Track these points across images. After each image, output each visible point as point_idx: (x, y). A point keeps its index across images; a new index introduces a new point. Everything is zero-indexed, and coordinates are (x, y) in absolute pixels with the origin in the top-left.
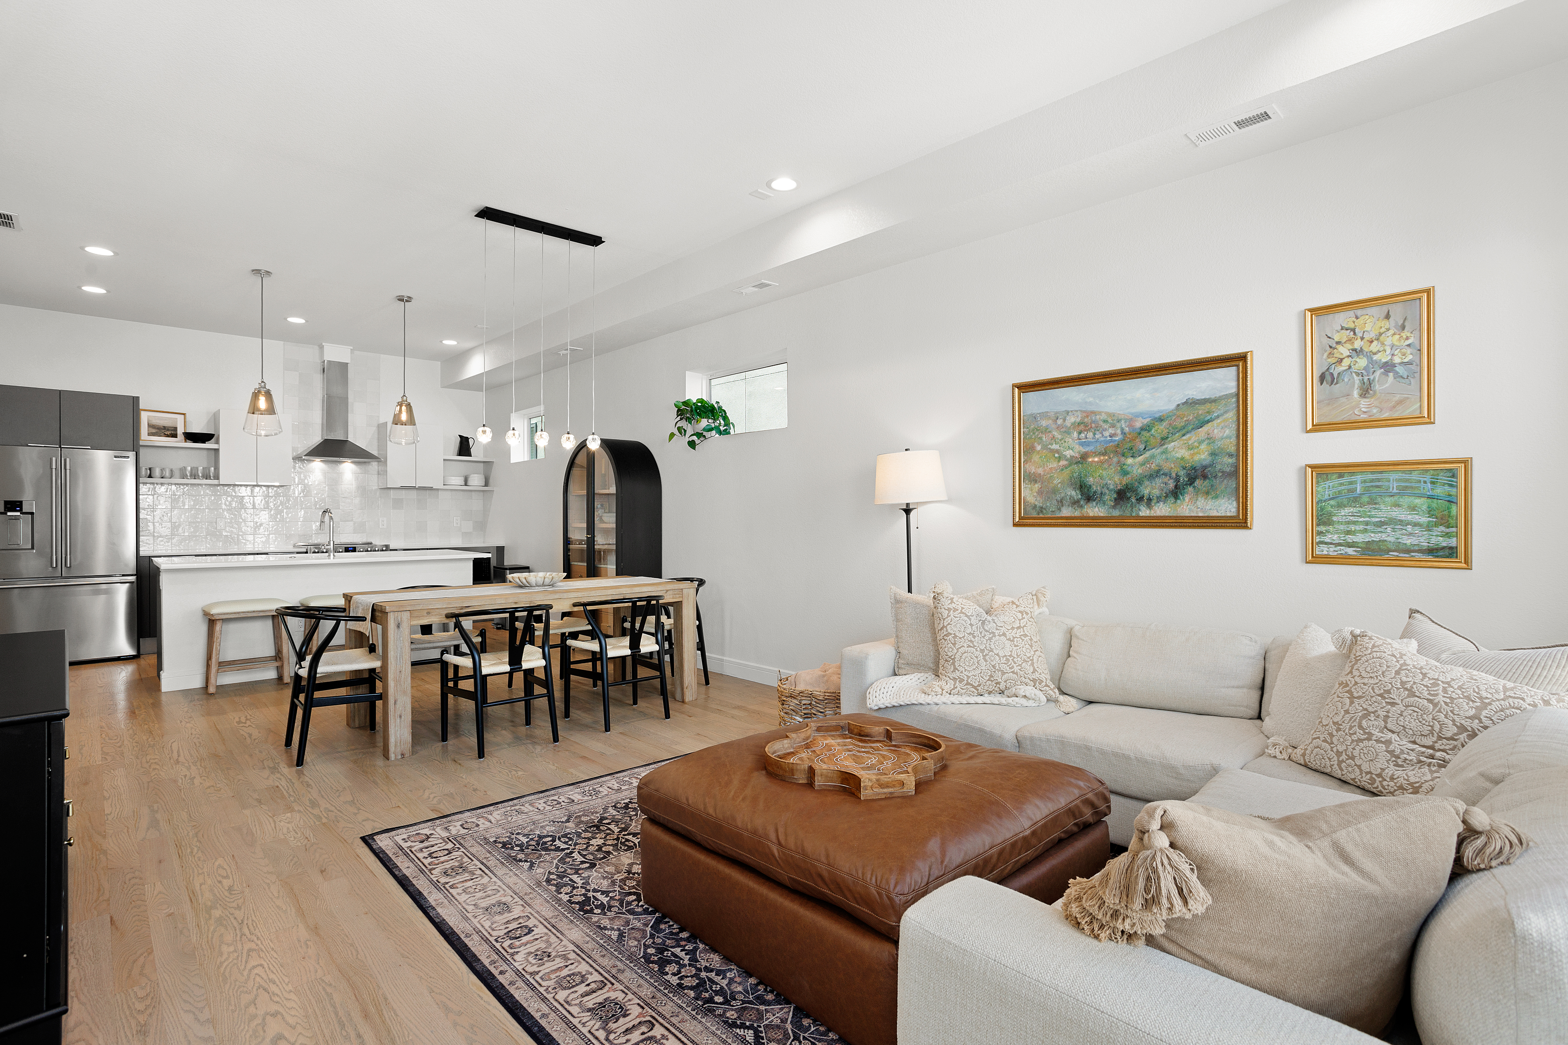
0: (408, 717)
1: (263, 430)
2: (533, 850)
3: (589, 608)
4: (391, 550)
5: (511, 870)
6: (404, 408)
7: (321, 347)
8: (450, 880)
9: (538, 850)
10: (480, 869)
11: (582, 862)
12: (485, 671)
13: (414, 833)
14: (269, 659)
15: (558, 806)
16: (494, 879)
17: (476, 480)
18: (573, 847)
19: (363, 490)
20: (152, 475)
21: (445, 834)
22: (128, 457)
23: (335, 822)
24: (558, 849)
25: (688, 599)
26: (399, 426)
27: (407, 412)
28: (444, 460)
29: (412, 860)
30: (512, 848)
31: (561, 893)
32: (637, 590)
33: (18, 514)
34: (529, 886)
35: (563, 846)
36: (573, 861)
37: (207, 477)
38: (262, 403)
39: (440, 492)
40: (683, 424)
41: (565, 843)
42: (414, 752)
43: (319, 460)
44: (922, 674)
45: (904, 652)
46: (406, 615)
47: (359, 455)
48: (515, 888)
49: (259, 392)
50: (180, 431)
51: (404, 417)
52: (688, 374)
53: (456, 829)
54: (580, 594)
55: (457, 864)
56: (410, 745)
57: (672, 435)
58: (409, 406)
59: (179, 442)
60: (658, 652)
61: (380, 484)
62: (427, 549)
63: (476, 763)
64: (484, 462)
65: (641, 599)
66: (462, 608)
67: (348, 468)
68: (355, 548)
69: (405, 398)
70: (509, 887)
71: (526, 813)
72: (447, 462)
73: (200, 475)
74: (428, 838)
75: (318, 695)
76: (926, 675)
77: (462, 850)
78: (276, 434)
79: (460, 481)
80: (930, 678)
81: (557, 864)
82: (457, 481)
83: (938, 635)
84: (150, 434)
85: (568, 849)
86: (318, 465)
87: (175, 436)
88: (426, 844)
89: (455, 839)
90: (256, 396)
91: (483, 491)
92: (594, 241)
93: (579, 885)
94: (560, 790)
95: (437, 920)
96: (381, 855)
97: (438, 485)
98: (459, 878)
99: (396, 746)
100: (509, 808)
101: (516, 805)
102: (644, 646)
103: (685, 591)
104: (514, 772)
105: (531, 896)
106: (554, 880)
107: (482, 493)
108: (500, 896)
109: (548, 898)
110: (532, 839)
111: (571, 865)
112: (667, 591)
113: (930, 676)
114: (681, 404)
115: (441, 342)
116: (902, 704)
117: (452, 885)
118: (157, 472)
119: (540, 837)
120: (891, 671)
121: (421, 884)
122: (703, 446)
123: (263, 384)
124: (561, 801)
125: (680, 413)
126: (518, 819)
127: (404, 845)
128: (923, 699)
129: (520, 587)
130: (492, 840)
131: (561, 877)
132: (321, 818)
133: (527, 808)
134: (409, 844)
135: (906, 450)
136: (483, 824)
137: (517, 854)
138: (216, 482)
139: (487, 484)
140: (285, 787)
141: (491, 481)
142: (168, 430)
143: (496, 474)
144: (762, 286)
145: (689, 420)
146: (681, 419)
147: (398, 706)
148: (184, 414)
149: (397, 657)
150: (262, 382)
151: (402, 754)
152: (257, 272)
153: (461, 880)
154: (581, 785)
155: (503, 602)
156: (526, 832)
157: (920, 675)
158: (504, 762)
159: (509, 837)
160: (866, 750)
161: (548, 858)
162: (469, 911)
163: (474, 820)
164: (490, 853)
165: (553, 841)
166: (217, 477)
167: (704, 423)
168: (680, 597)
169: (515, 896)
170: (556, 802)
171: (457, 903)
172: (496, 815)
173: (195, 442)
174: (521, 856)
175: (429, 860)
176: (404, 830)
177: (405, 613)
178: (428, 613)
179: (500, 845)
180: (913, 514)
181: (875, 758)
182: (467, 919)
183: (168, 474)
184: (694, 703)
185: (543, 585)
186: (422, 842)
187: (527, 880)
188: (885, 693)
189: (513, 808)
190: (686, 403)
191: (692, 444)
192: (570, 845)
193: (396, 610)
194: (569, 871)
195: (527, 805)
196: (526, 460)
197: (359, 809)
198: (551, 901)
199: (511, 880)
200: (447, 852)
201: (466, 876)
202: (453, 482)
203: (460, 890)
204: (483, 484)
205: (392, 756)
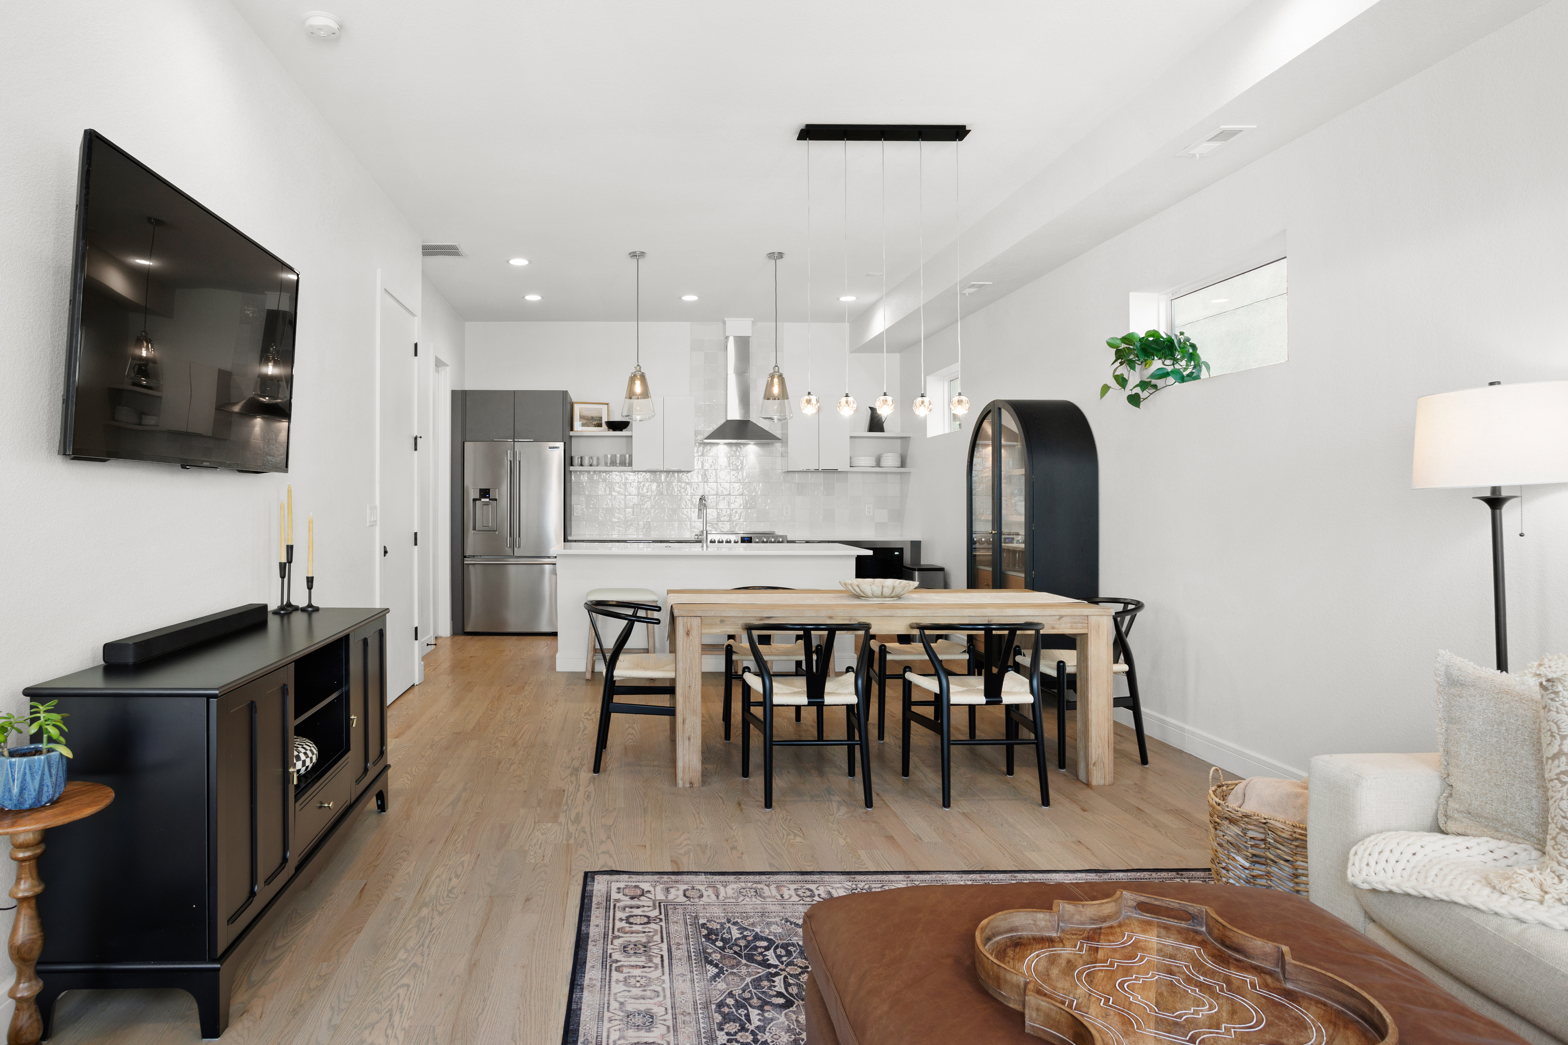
0: (697, 742)
1: (639, 415)
2: (735, 953)
3: (927, 632)
4: (789, 542)
5: (692, 972)
6: (776, 380)
7: (724, 323)
8: (623, 959)
9: (740, 956)
10: (662, 957)
11: (779, 995)
12: (776, 700)
13: (634, 884)
14: (642, 651)
15: (808, 899)
16: (666, 977)
17: (890, 460)
18: (783, 967)
19: (765, 474)
20: (583, 464)
21: (660, 896)
22: (558, 448)
23: (579, 846)
24: (765, 964)
25: (1098, 632)
26: (771, 401)
27: (779, 385)
28: (851, 437)
29: (607, 918)
30: (713, 942)
31: (722, 1030)
32: (1010, 612)
33: (488, 500)
34: (695, 1003)
35: (773, 961)
36: (769, 988)
37: (623, 463)
38: (638, 388)
39: (849, 475)
40: (1123, 370)
41: (779, 957)
42: (704, 782)
43: (752, 443)
44: (1502, 843)
45: (1461, 787)
46: (696, 622)
47: (762, 436)
48: (678, 998)
49: (635, 376)
50: (605, 419)
51: (776, 390)
52: (1134, 297)
53: (676, 894)
54: (920, 613)
55: (644, 940)
56: (699, 774)
57: (1105, 389)
58: (781, 377)
59: (604, 431)
60: (1033, 705)
61: (783, 468)
62: (829, 542)
63: (759, 813)
64: (902, 438)
65: (1002, 627)
66: (762, 619)
67: (751, 450)
68: (751, 538)
69: (777, 368)
70: (673, 995)
71: (764, 898)
72: (852, 440)
73: (618, 462)
74: (643, 895)
75: (618, 699)
76: (1514, 847)
77: (663, 923)
78: (650, 418)
79: (871, 461)
80: (1523, 856)
81: (747, 984)
82: (865, 462)
83: (1547, 767)
84: (583, 425)
85: (776, 966)
86: (722, 449)
87: (600, 425)
88: (635, 902)
89: (666, 907)
90: (632, 380)
91: (901, 473)
92: (957, 133)
93: (752, 1028)
94: (826, 878)
95: (574, 1006)
96: (586, 901)
97: (844, 466)
98: (634, 960)
99: (684, 772)
100: (749, 885)
101: (759, 882)
102: (1009, 693)
103: (1093, 620)
104: (792, 837)
105: (687, 1018)
106: (728, 1006)
107: (899, 476)
108: (655, 1004)
109: (702, 1031)
110: (744, 937)
111: (764, 993)
112: (1061, 617)
113: (1526, 853)
114: (1119, 342)
115: (838, 299)
116: (1428, 894)
117: (619, 967)
118: (586, 461)
119: (757, 937)
120: (1428, 820)
121: (593, 952)
122: (1153, 402)
123: (638, 368)
124: (816, 892)
125: (1120, 355)
126: (750, 904)
127: (614, 896)
128: (1481, 897)
129: (858, 597)
130: (701, 921)
131: (739, 1005)
132: (571, 837)
133: (770, 891)
134: (620, 896)
135: (1491, 384)
136: (709, 896)
137: (714, 952)
138: (629, 468)
139: (903, 464)
140: (570, 794)
141: (909, 461)
142: (595, 420)
143: (914, 450)
144: (1225, 135)
145: (1131, 364)
146: (1121, 364)
147: (686, 726)
148: (607, 404)
149: (686, 670)
150: (638, 365)
151: (691, 783)
152: (633, 255)
153: (632, 964)
154: (858, 877)
155: (813, 615)
156: (745, 924)
157: (1493, 844)
158: (790, 819)
159: (722, 925)
160: (1209, 981)
161: (744, 970)
162: (611, 1008)
163: (702, 888)
164: (687, 938)
165: (767, 949)
166: (630, 464)
167: (1157, 364)
168: (1083, 628)
169: (670, 1011)
170: (808, 893)
171: (607, 992)
172: (730, 889)
173: (614, 430)
174: (716, 957)
175: (623, 924)
176: (627, 876)
177: (695, 618)
178: (722, 621)
179: (705, 932)
180: (1508, 512)
181: (1211, 1007)
182: (601, 1018)
183: (595, 462)
184: (1101, 790)
185: (882, 596)
186: (632, 898)
187: (698, 993)
188: (1392, 861)
189: (754, 886)
190: (1127, 339)
191: (1134, 400)
192: (782, 963)
193: (685, 614)
194: (755, 1001)
195: (773, 887)
196: (947, 431)
197: (609, 837)
198: (703, 1035)
199: (682, 985)
200: (646, 920)
201: (641, 960)
202: (863, 463)
203: (621, 977)
204: (899, 464)
205: (680, 783)
